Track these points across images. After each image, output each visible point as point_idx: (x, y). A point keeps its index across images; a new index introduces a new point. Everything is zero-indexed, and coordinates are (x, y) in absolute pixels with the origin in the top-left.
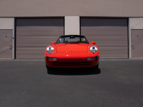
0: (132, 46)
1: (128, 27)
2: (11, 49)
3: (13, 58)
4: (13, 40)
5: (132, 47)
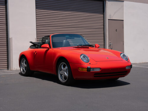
0: (110, 45)
1: (104, 15)
5: (109, 47)
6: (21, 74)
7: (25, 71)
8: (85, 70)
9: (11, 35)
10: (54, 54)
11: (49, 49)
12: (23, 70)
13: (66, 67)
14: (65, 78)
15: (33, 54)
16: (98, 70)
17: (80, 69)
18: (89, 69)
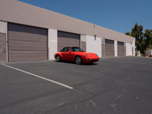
1: (80, 40)
2: (4, 52)
3: (7, 61)
4: (7, 43)
6: (56, 61)
7: (59, 60)
8: (87, 59)
9: (49, 47)
10: (74, 54)
11: (71, 52)
12: (58, 60)
13: (80, 59)
14: (79, 62)
15: (63, 54)
16: (91, 59)
17: (86, 59)
18: (89, 59)
